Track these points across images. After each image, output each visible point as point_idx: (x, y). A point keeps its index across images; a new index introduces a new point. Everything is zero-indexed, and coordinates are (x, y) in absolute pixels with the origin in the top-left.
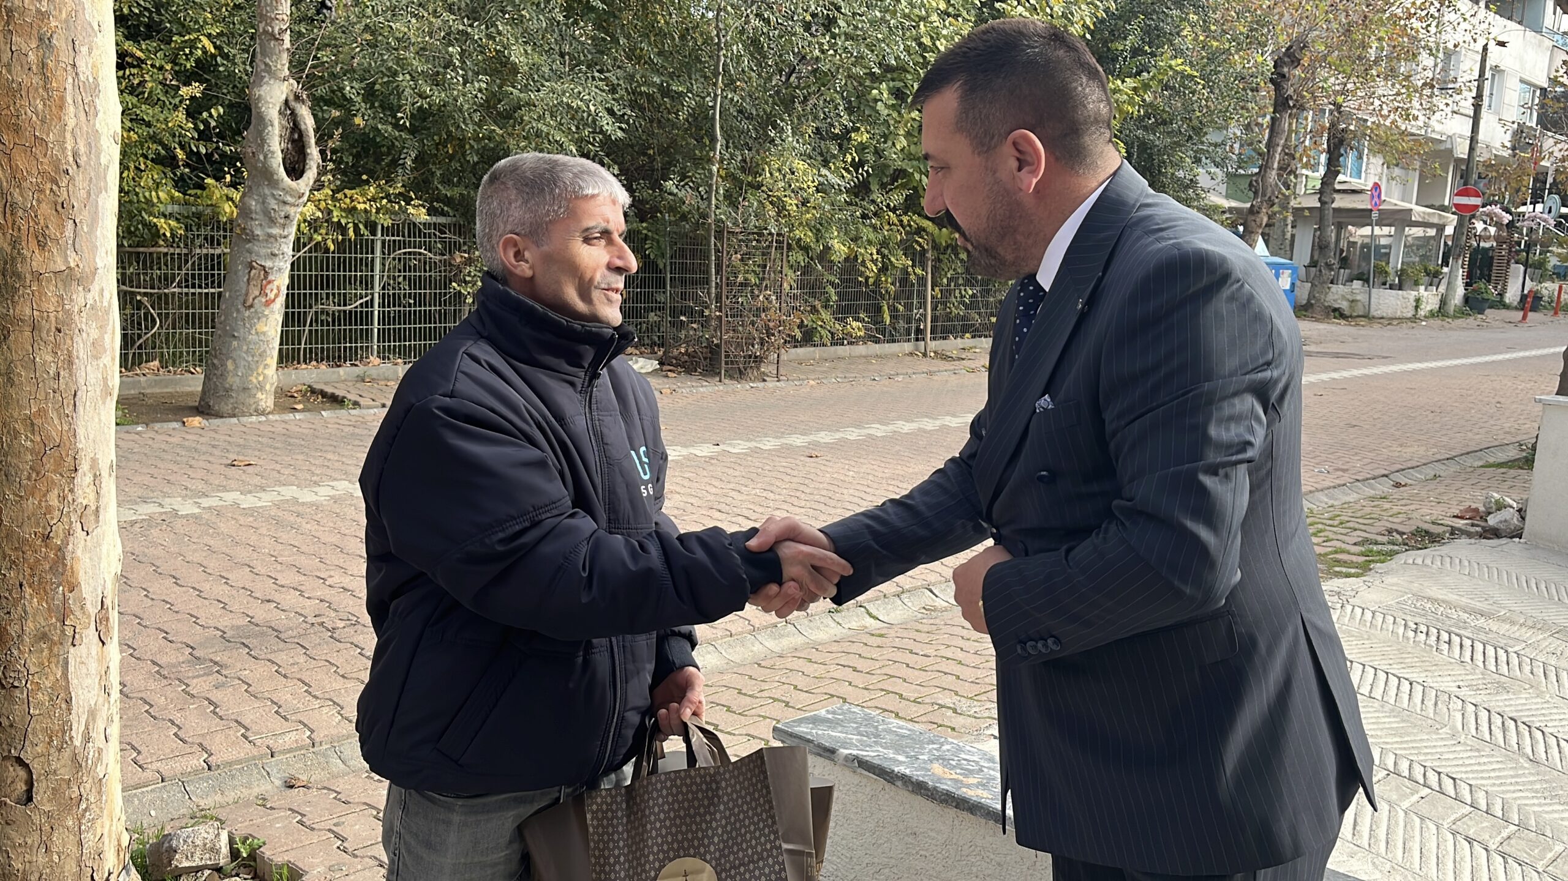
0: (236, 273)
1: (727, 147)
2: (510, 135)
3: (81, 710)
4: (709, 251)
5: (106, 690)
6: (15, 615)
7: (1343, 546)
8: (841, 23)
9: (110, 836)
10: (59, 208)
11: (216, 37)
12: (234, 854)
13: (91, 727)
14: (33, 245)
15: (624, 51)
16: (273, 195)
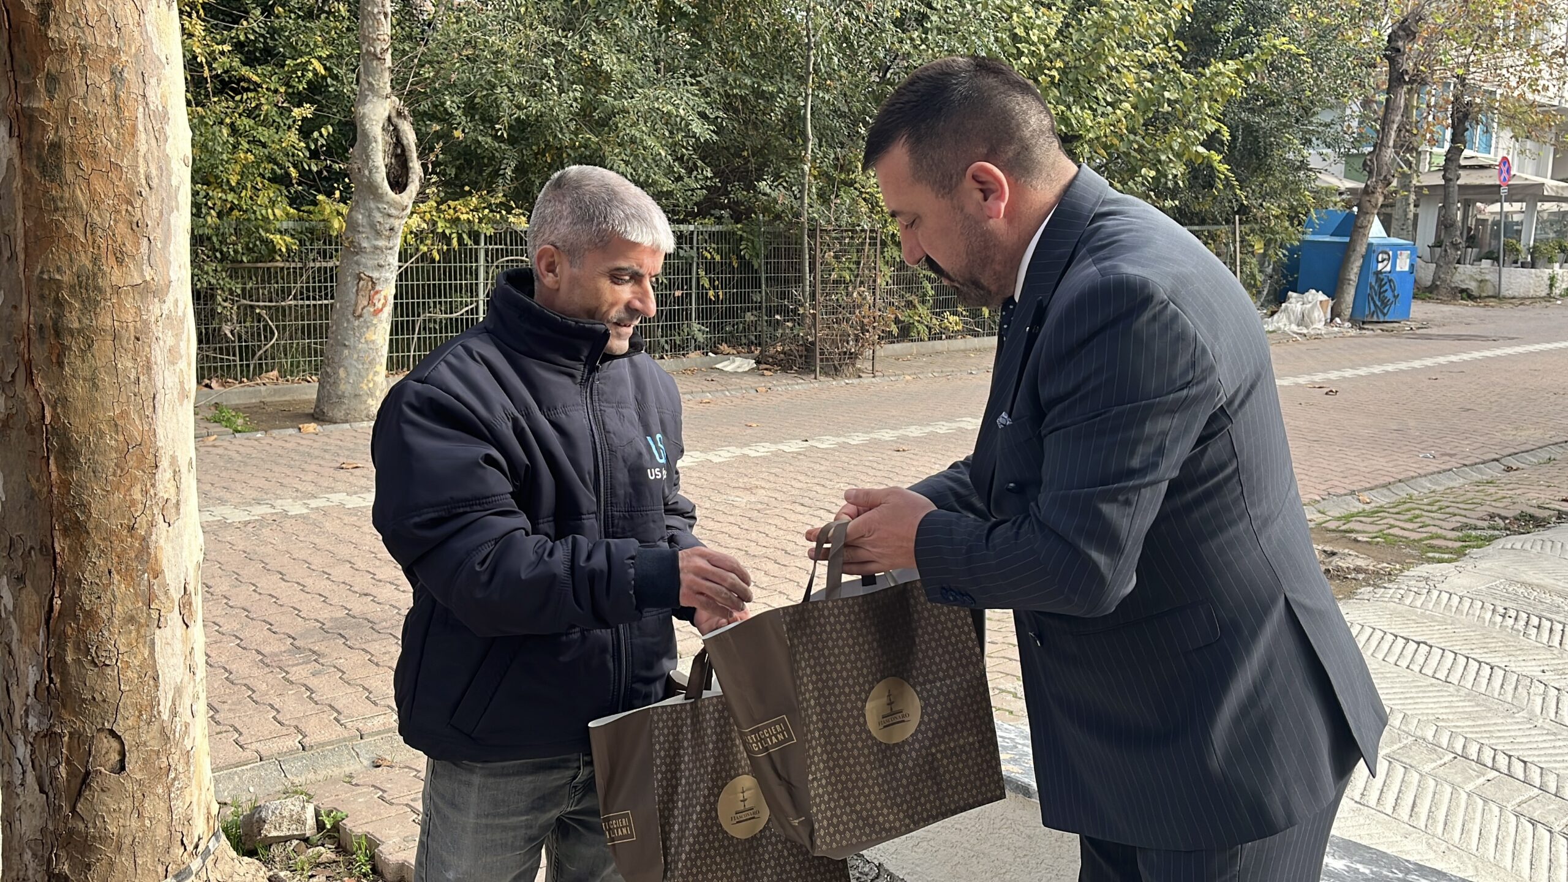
0: (345, 284)
1: (820, 146)
2: (607, 142)
3: (167, 686)
4: (802, 250)
5: (191, 670)
6: (105, 600)
7: (1440, 531)
8: (934, 18)
9: (199, 804)
10: (135, 227)
11: (326, 59)
12: (320, 826)
13: (177, 703)
14: (112, 261)
15: (717, 54)
16: (378, 208)
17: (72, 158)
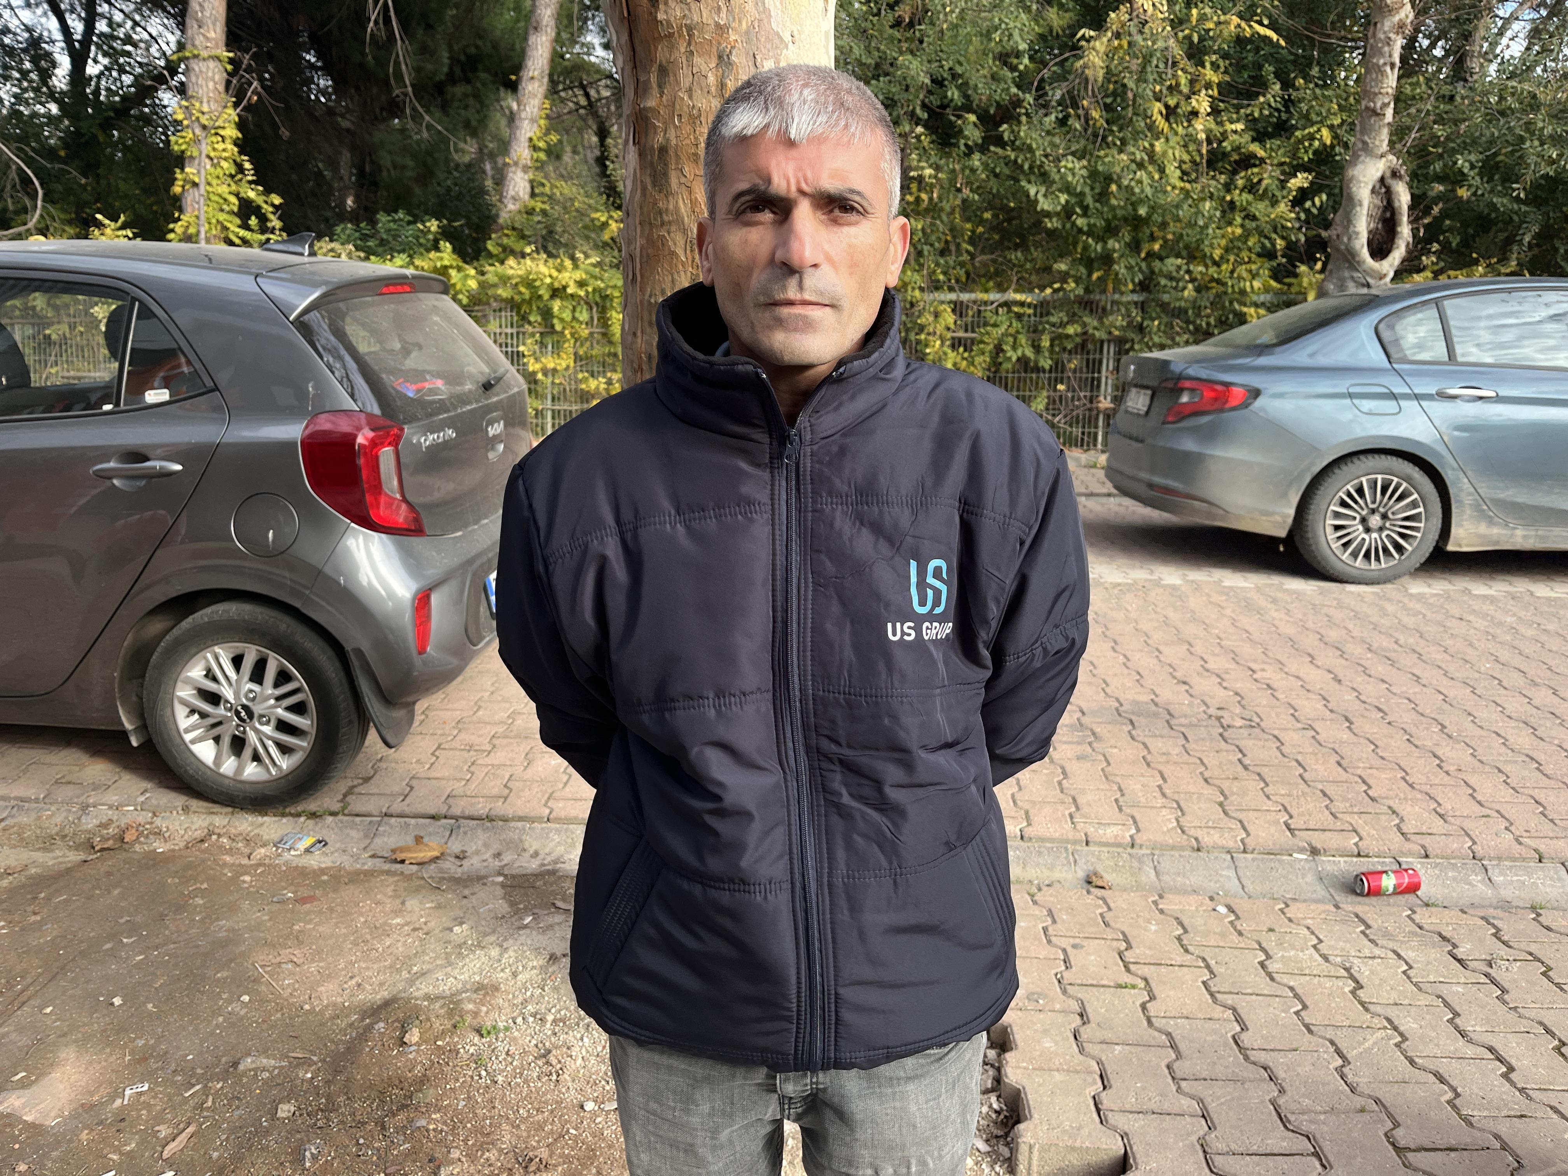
11: (1336, 127)
16: (1352, 278)
17: (677, 164)
